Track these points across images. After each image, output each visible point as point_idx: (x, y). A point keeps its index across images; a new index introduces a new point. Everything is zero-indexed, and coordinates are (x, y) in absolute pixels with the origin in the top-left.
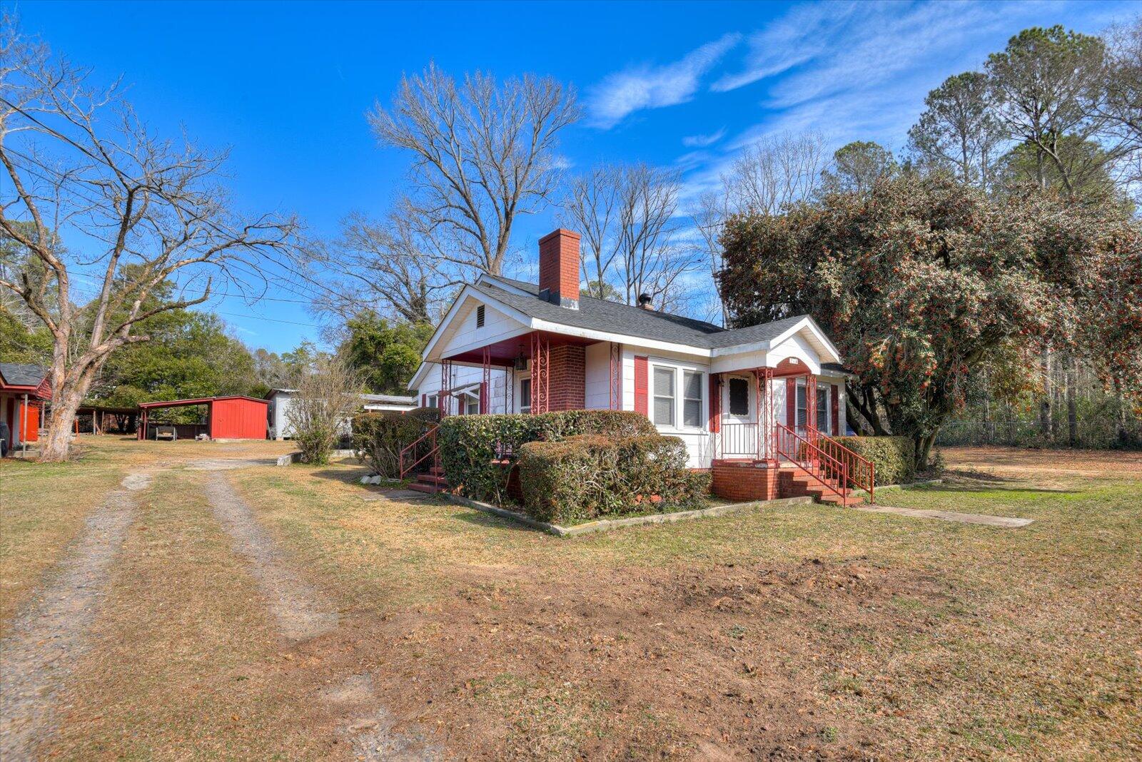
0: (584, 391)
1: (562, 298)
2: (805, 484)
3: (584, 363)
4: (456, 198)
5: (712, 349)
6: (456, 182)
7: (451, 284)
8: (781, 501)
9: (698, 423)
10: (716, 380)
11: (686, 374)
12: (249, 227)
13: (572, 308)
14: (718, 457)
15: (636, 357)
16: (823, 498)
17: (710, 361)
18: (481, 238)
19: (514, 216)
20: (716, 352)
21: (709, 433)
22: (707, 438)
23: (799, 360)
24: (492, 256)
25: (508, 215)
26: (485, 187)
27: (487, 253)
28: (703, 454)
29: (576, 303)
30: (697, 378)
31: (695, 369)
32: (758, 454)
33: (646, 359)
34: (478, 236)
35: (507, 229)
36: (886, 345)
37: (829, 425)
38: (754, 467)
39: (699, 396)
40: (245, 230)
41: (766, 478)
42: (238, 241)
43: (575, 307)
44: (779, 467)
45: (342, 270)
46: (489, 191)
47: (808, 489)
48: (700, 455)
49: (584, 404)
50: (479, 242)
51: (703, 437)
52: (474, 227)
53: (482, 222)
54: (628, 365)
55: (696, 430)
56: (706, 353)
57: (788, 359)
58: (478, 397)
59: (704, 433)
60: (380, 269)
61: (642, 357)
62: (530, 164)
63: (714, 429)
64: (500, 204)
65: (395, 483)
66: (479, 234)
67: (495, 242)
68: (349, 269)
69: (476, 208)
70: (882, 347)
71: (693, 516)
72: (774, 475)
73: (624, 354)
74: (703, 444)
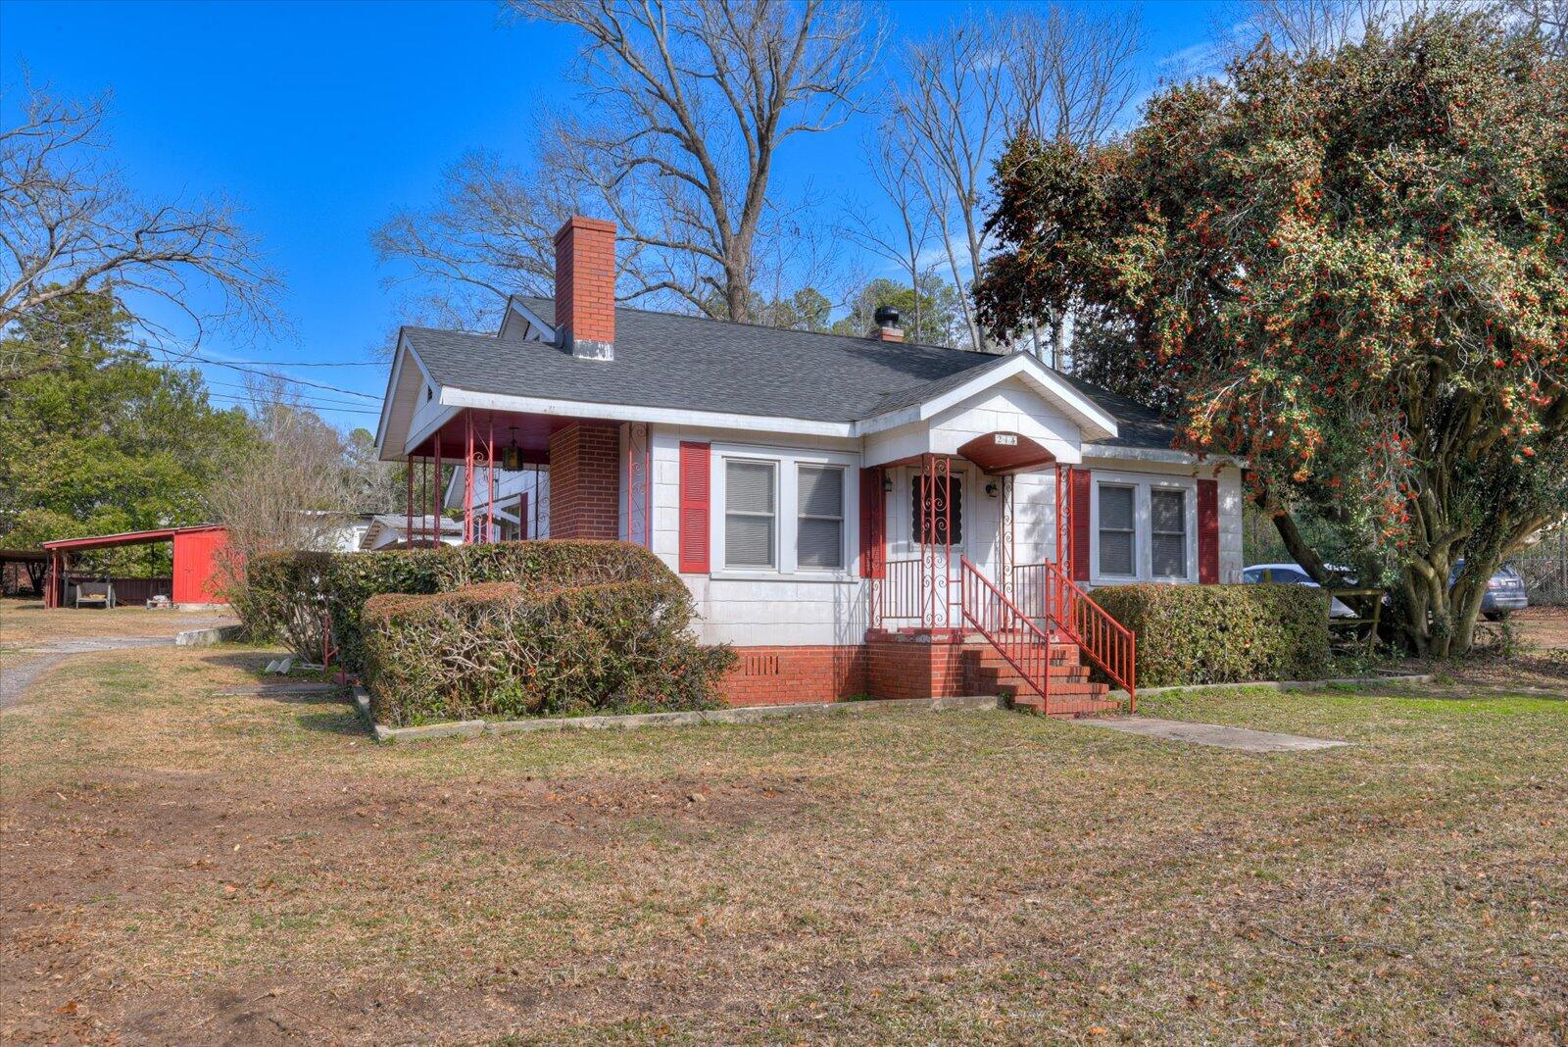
0: (617, 506)
1: (578, 342)
2: (993, 674)
3: (618, 456)
4: (664, 115)
5: (853, 422)
6: (657, 81)
7: (649, 290)
8: (961, 700)
9: (835, 561)
10: (875, 481)
11: (804, 470)
12: (141, 232)
13: (600, 358)
14: (876, 626)
15: (684, 444)
16: (1018, 700)
17: (864, 442)
18: (712, 191)
19: (774, 143)
20: (862, 428)
21: (857, 579)
22: (855, 590)
23: (1022, 439)
24: (733, 226)
25: (763, 140)
26: (722, 84)
27: (722, 222)
28: (845, 617)
29: (608, 348)
30: (831, 478)
31: (825, 460)
32: (922, 617)
33: (706, 447)
34: (701, 186)
35: (762, 170)
36: (1225, 402)
38: (913, 643)
39: (840, 510)
40: (137, 237)
41: (930, 663)
42: (132, 256)
43: (607, 355)
44: (962, 642)
46: (729, 94)
47: (1000, 682)
48: (837, 621)
49: (617, 529)
50: (704, 199)
51: (844, 587)
52: (695, 168)
53: (712, 159)
54: (665, 461)
55: (828, 574)
56: (842, 430)
57: (990, 437)
58: (517, 520)
59: (847, 579)
60: (521, 266)
61: (695, 445)
62: (805, 29)
63: (868, 573)
64: (749, 119)
65: (314, 672)
66: (706, 184)
69: (698, 132)
70: (1215, 403)
72: (950, 656)
73: (655, 440)
74: (843, 599)
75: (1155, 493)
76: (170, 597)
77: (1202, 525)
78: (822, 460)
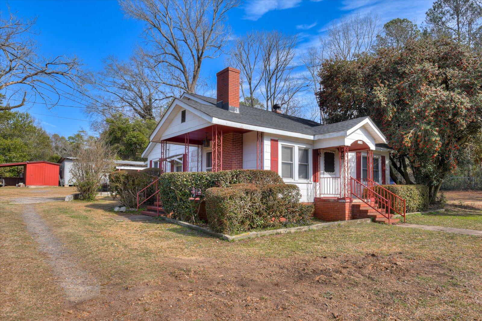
0: (242, 159)
1: (230, 106)
2: (366, 211)
3: (242, 143)
4: (169, 49)
5: (314, 135)
6: (169, 39)
7: (167, 98)
8: (353, 221)
9: (306, 177)
10: (316, 153)
11: (300, 149)
12: (49, 64)
13: (236, 112)
14: (318, 196)
15: (272, 140)
16: (377, 219)
17: (313, 142)
18: (184, 72)
19: (203, 59)
20: (317, 137)
21: (312, 182)
22: (312, 185)
23: (363, 142)
24: (190, 82)
25: (199, 59)
26: (186, 43)
27: (187, 80)
28: (309, 194)
29: (238, 109)
30: (306, 151)
31: (305, 147)
32: (340, 194)
33: (277, 141)
34: (182, 71)
35: (199, 67)
36: (412, 133)
37: (380, 178)
38: (338, 202)
39: (307, 162)
40: (46, 65)
41: (345, 208)
42: (42, 72)
43: (237, 111)
44: (352, 202)
45: (103, 88)
46: (188, 45)
47: (368, 214)
49: (242, 166)
50: (182, 74)
51: (309, 185)
52: (180, 65)
53: (185, 63)
54: (267, 144)
55: (305, 181)
56: (311, 137)
57: (357, 141)
58: (182, 162)
59: (310, 182)
61: (275, 140)
62: (212, 30)
63: (315, 181)
64: (195, 52)
65: (134, 211)
66: (182, 69)
67: (192, 74)
68: (108, 89)
69: (180, 55)
70: (410, 135)
71: (303, 230)
72: (349, 206)
73: (265, 138)
74: (309, 189)
75: (373, 159)
76: (25, 183)
77: (382, 168)
78: (304, 146)
